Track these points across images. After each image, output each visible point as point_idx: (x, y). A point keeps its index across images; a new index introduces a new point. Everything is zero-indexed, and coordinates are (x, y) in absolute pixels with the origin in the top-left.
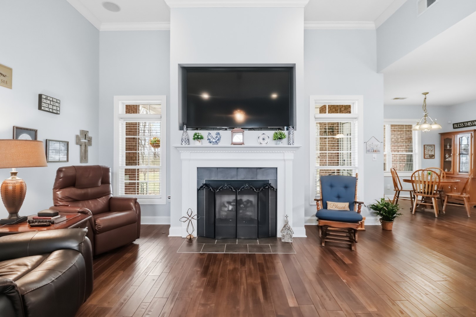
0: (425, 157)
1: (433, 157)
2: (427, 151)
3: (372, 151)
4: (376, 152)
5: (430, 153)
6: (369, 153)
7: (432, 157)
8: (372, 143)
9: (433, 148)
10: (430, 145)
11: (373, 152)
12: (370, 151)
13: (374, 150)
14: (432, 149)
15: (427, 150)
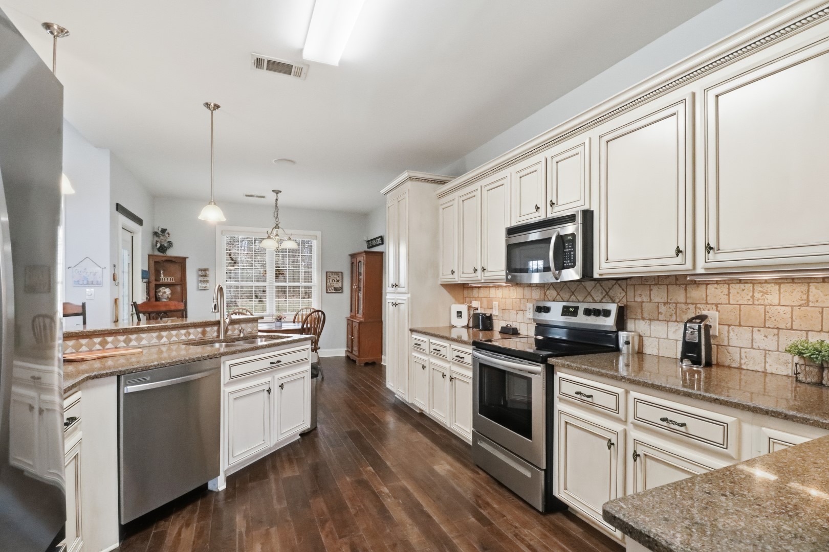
0: (328, 290)
1: (341, 291)
2: (331, 282)
3: (85, 282)
4: (92, 284)
5: (335, 285)
6: (80, 285)
7: (338, 290)
8: (85, 269)
9: (341, 276)
10: (337, 273)
11: (88, 284)
12: (81, 283)
13: (88, 281)
14: (338, 279)
15: (331, 280)
